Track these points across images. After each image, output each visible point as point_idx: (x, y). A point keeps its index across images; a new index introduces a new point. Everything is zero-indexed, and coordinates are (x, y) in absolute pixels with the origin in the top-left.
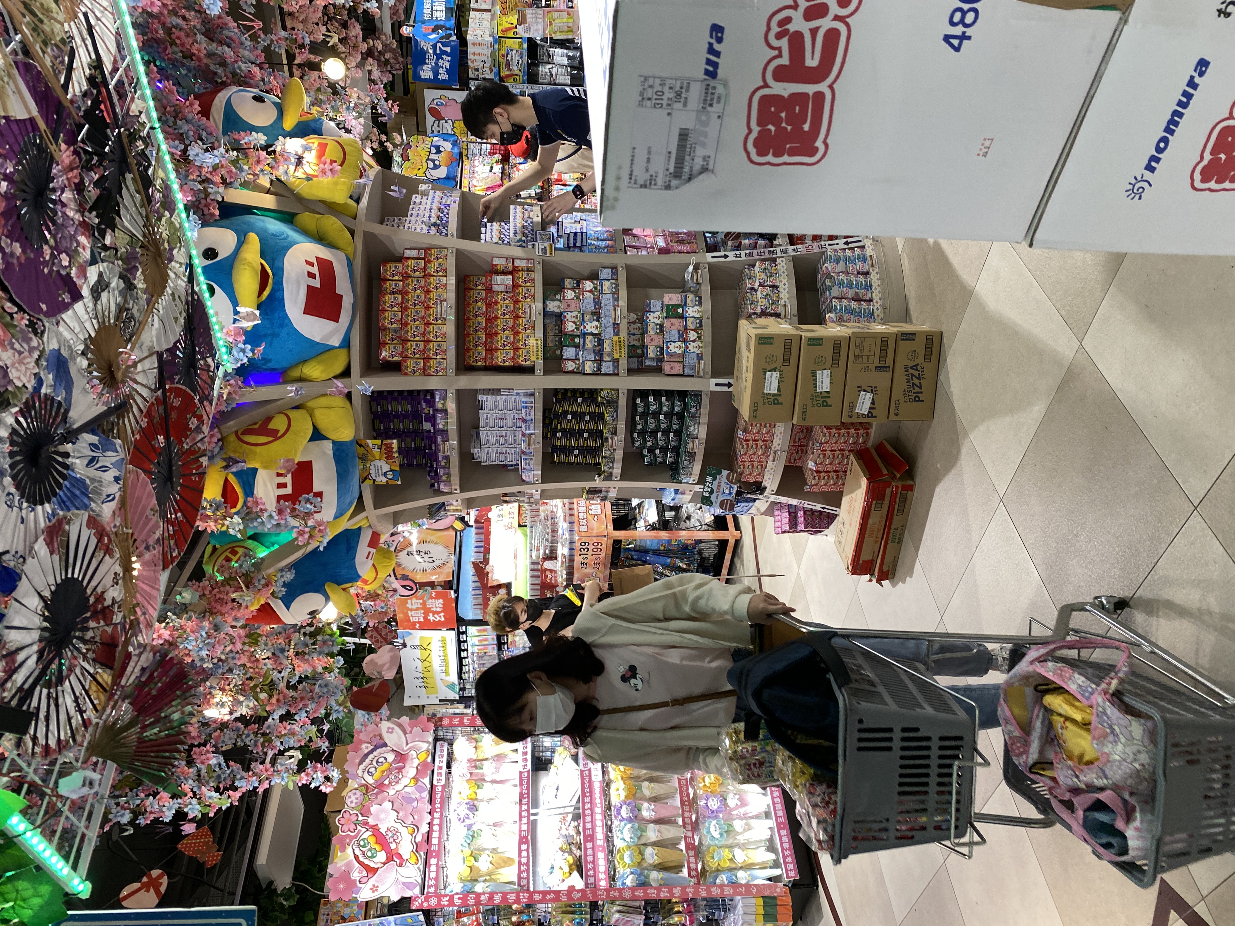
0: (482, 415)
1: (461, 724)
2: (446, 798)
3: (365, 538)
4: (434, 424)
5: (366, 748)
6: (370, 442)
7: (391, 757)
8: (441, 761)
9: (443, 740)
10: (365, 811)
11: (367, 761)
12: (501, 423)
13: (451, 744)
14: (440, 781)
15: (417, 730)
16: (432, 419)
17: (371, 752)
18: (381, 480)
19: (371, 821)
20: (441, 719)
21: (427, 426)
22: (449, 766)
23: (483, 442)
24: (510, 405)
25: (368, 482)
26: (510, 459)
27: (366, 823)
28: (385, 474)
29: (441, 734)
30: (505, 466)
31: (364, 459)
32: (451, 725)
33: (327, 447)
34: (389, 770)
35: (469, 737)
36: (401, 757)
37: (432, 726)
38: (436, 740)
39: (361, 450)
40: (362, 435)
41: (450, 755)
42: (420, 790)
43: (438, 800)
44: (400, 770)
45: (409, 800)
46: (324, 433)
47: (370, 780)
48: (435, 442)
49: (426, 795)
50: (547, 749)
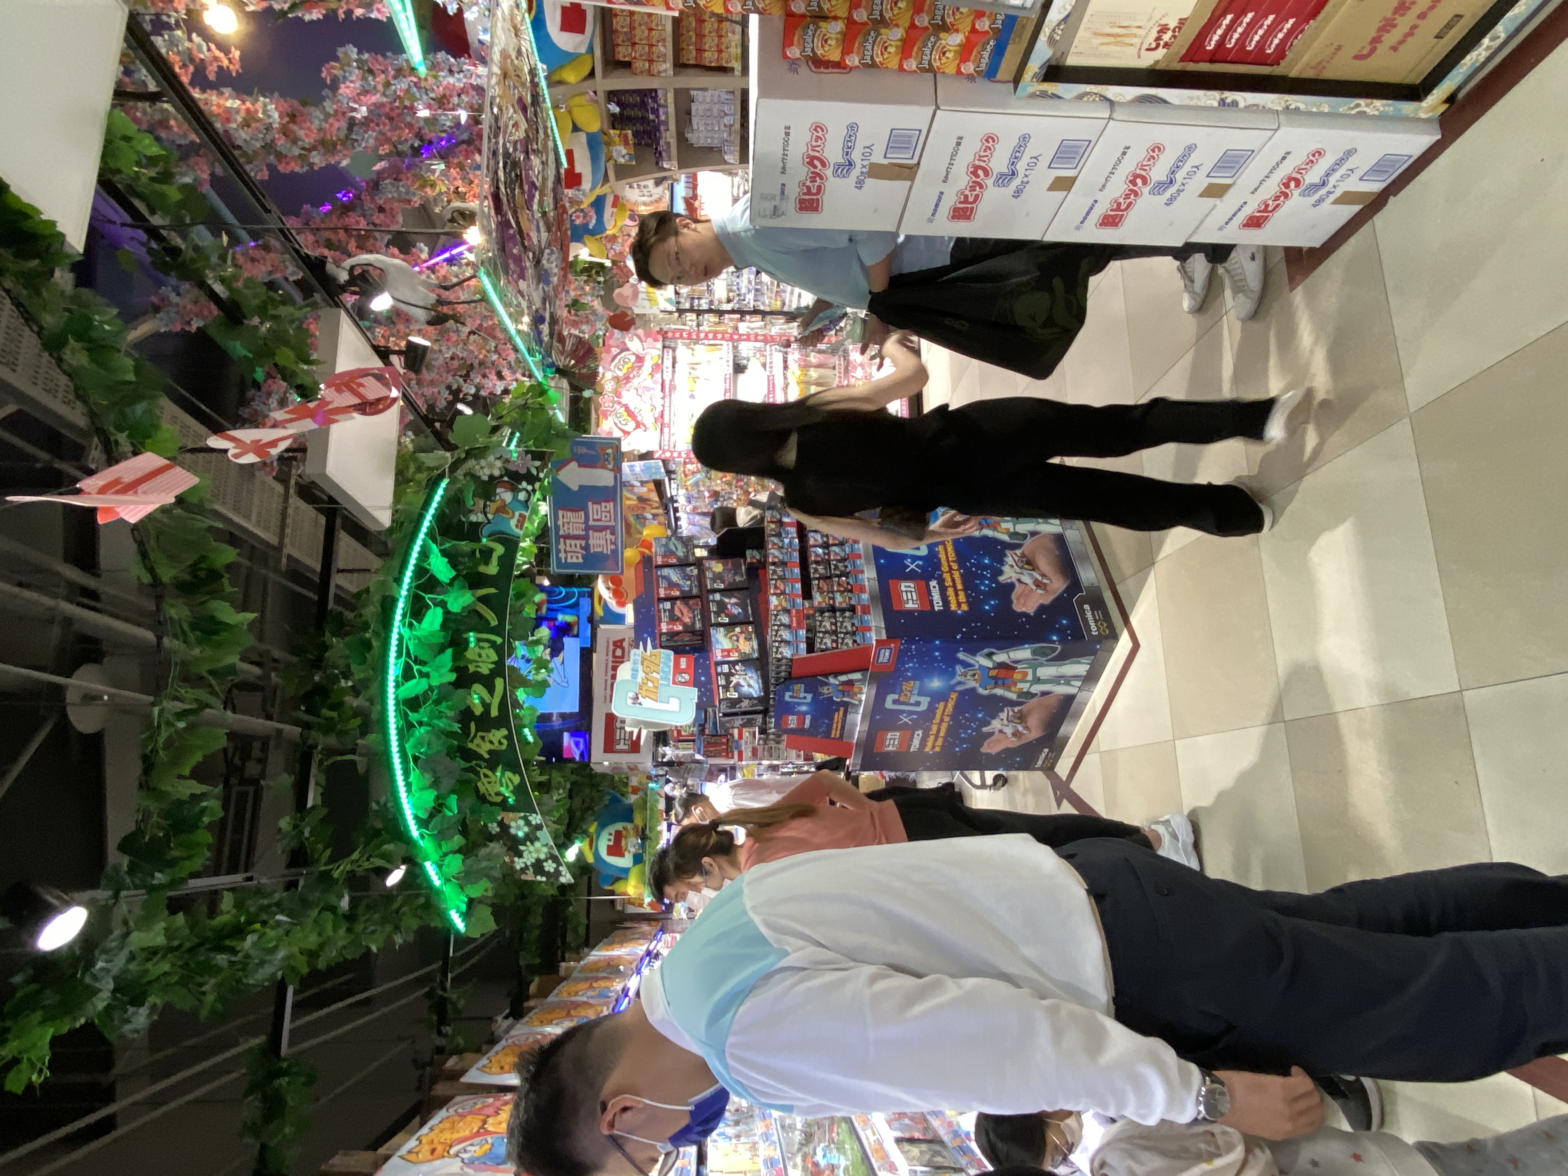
0: (694, 107)
1: (681, 337)
2: (673, 388)
3: (610, 200)
4: (658, 116)
5: (614, 351)
6: (612, 132)
7: (633, 358)
8: (668, 363)
9: (669, 347)
10: (619, 395)
11: (617, 361)
12: (708, 113)
13: (674, 350)
14: (668, 377)
15: (650, 340)
16: (655, 112)
17: (619, 354)
18: (622, 161)
19: (623, 401)
20: (666, 332)
21: (652, 117)
22: (674, 367)
23: (695, 127)
24: (716, 99)
25: (611, 162)
26: (716, 143)
27: (620, 403)
28: (623, 156)
29: (667, 343)
30: (711, 148)
31: (609, 144)
32: (674, 338)
33: (583, 137)
34: (633, 368)
35: (688, 346)
36: (640, 359)
37: (660, 338)
38: (664, 347)
39: (606, 138)
40: (606, 125)
41: (674, 359)
42: (655, 382)
43: (667, 390)
44: (640, 368)
45: (648, 389)
46: (580, 126)
47: (620, 374)
48: (659, 130)
49: (659, 387)
50: (744, 358)
